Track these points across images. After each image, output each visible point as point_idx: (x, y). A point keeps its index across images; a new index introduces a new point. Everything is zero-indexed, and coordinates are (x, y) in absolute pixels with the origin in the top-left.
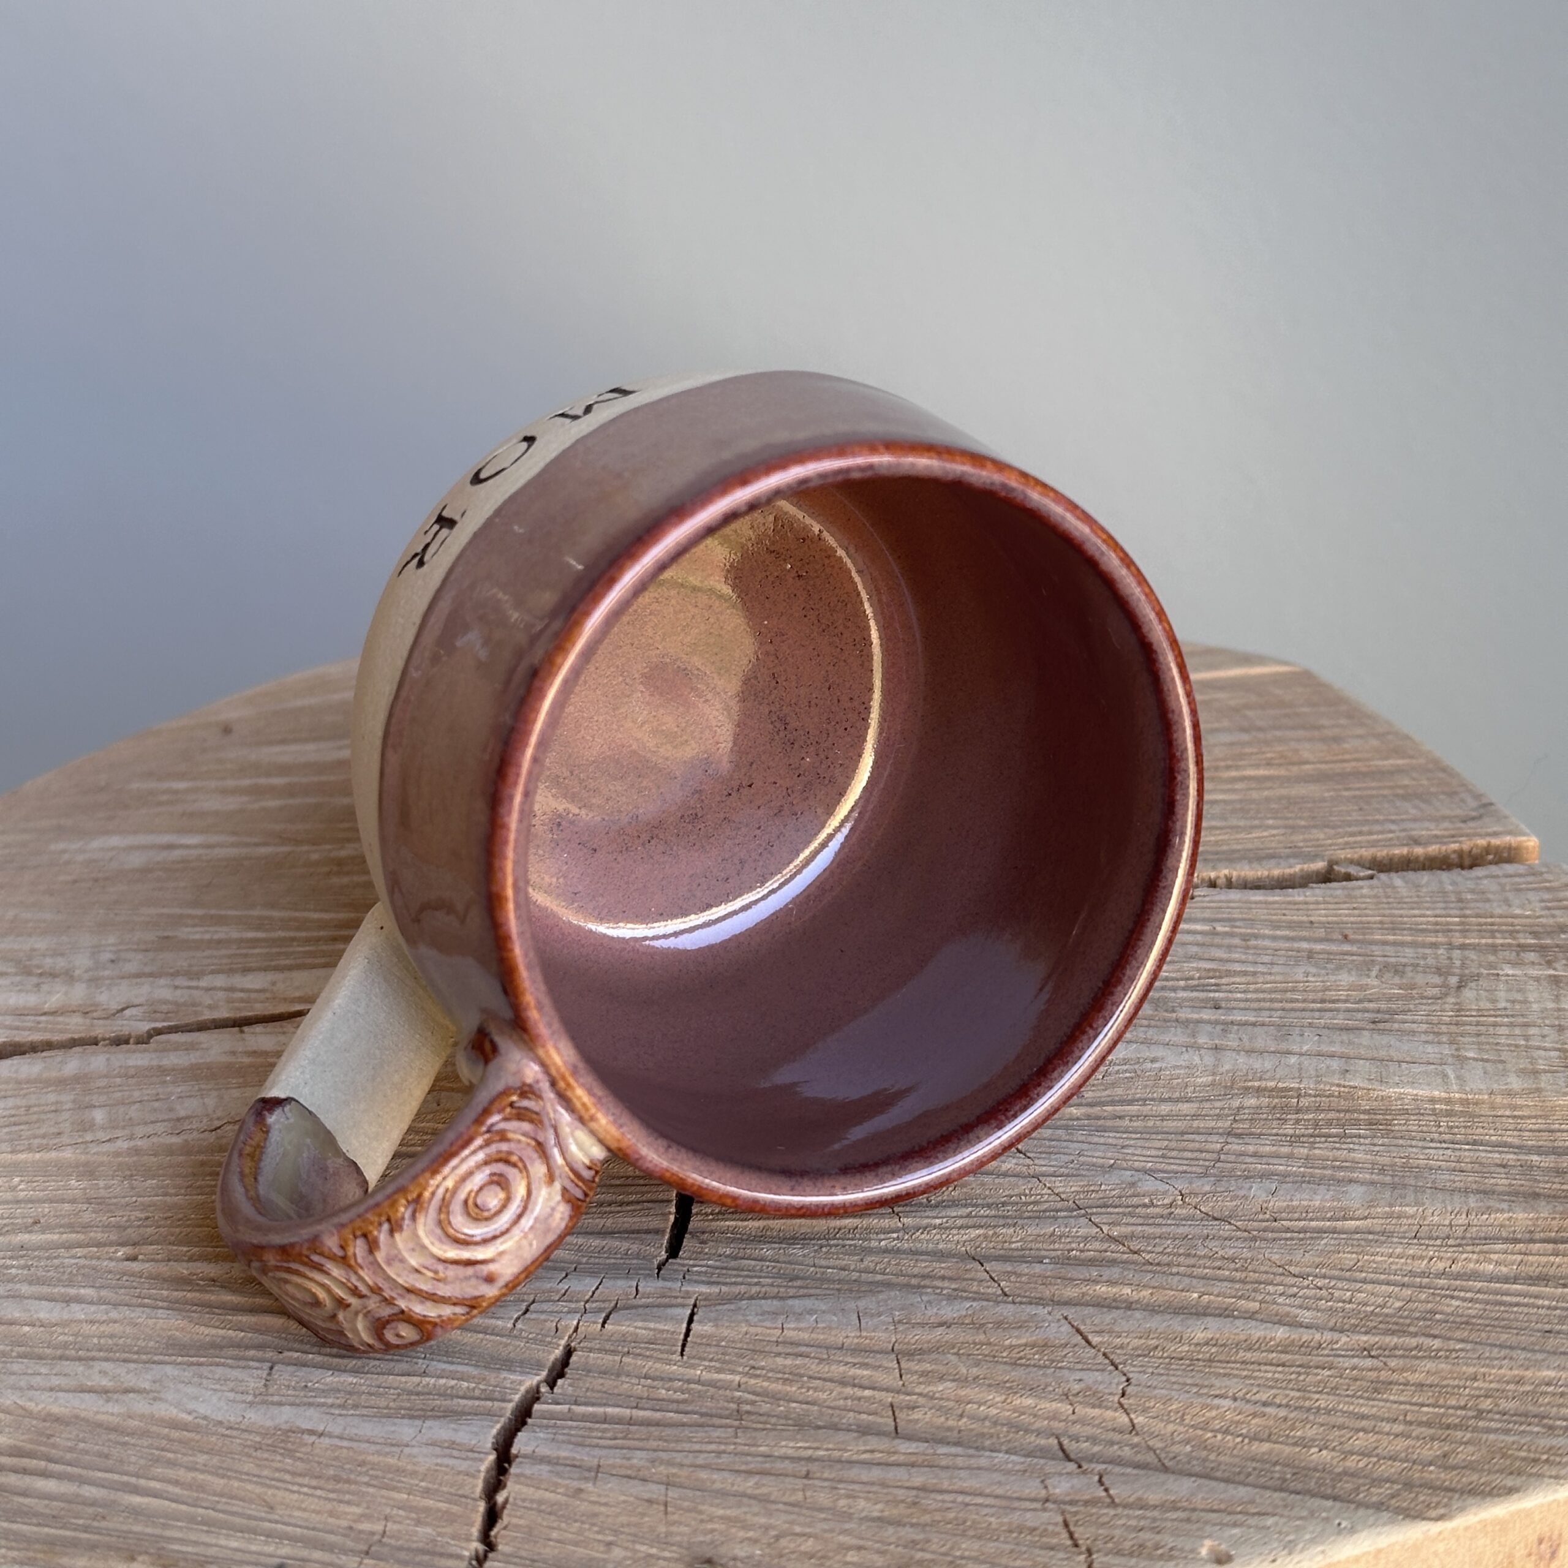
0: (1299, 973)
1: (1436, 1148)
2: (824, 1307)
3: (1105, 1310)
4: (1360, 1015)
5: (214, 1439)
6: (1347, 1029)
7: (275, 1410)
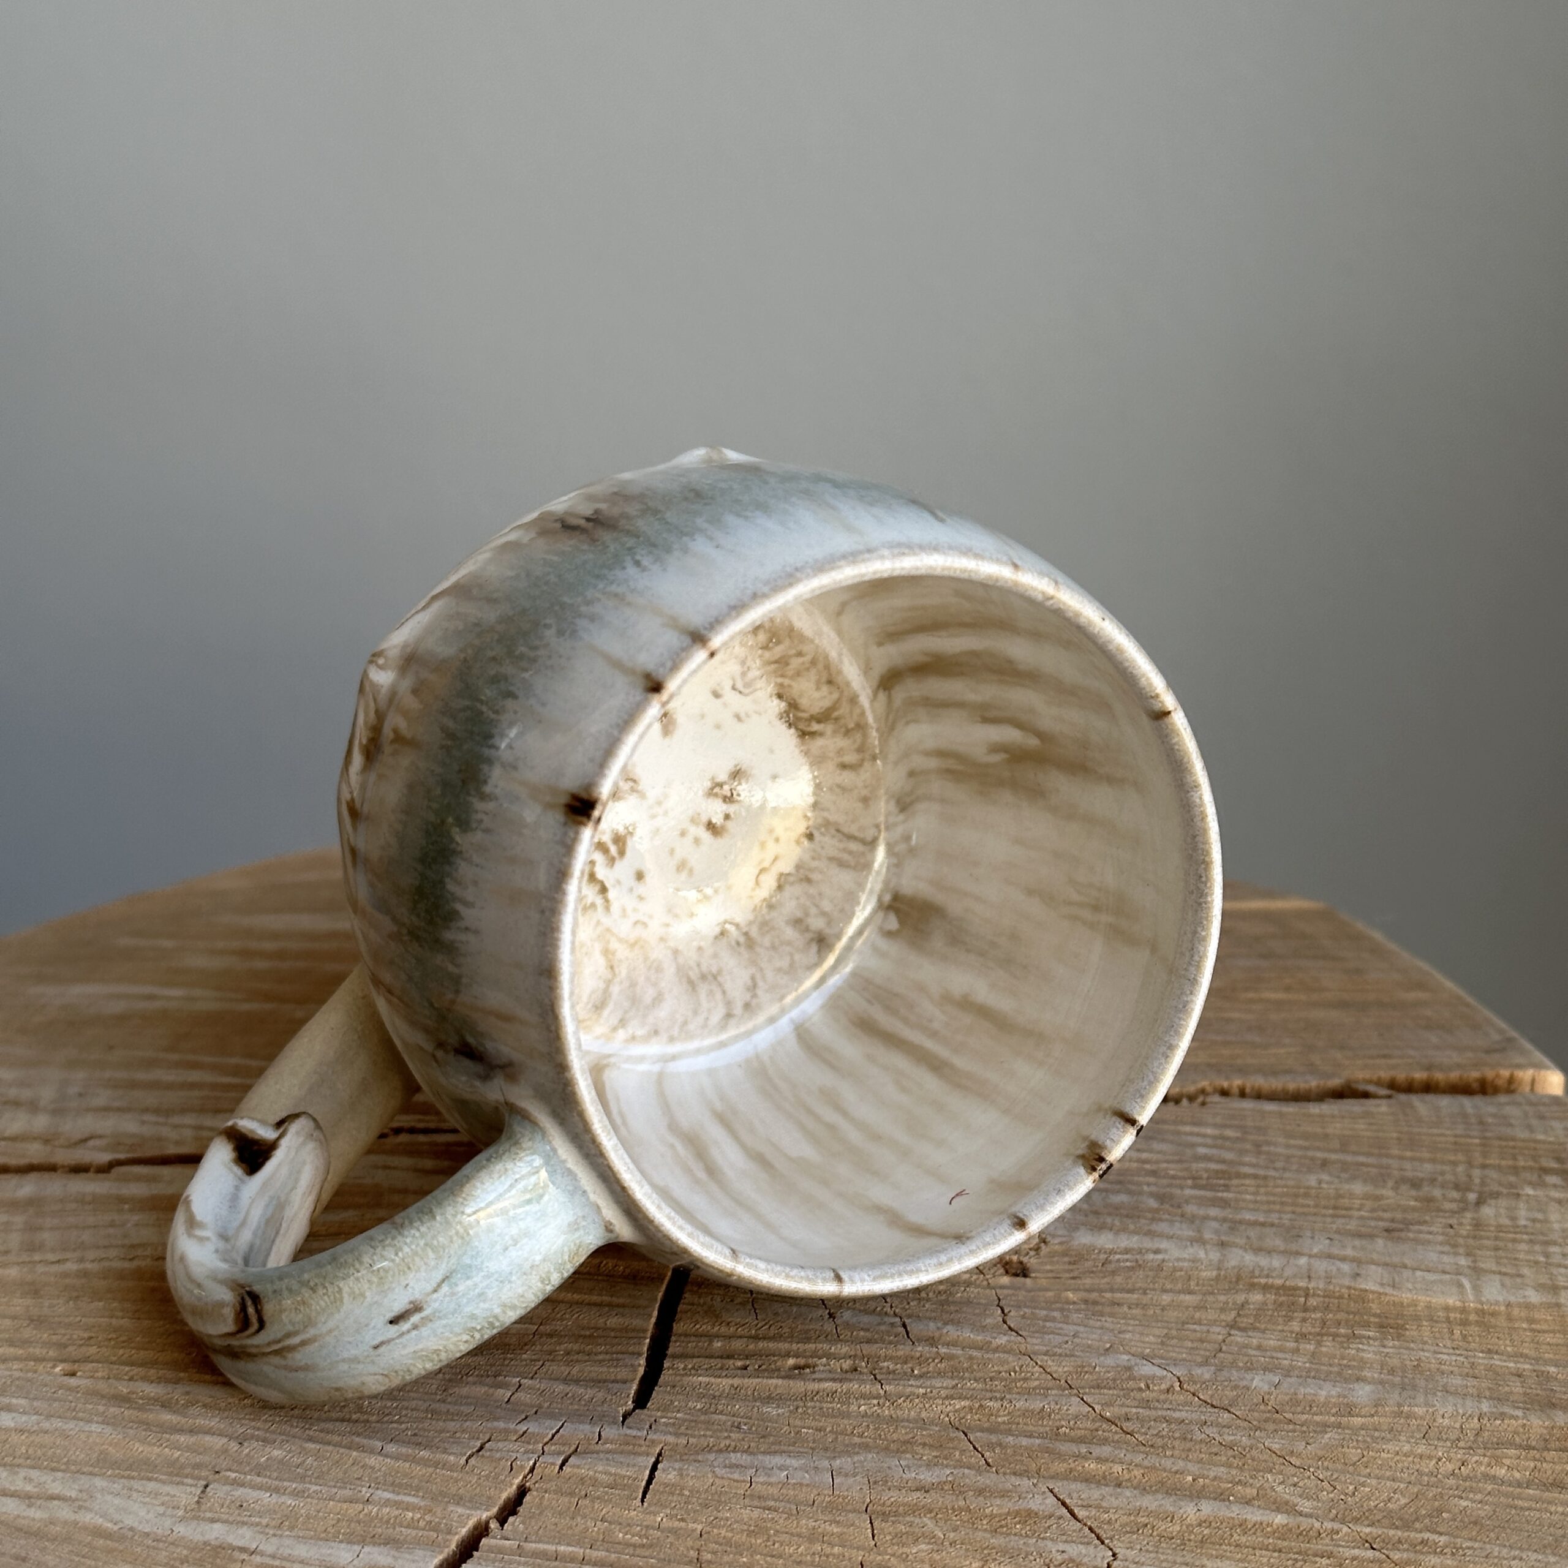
0: (1312, 1180)
1: (1448, 1354)
2: (796, 1465)
3: (1093, 1486)
4: (1373, 1223)
5: (139, 1549)
6: (1359, 1235)
7: (207, 1527)
